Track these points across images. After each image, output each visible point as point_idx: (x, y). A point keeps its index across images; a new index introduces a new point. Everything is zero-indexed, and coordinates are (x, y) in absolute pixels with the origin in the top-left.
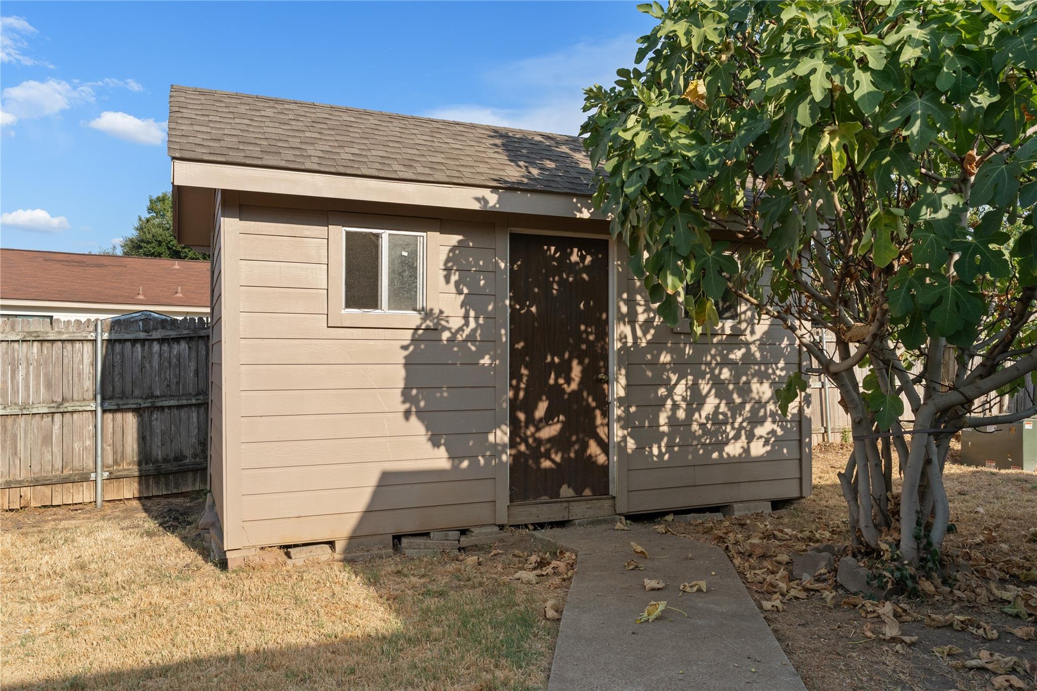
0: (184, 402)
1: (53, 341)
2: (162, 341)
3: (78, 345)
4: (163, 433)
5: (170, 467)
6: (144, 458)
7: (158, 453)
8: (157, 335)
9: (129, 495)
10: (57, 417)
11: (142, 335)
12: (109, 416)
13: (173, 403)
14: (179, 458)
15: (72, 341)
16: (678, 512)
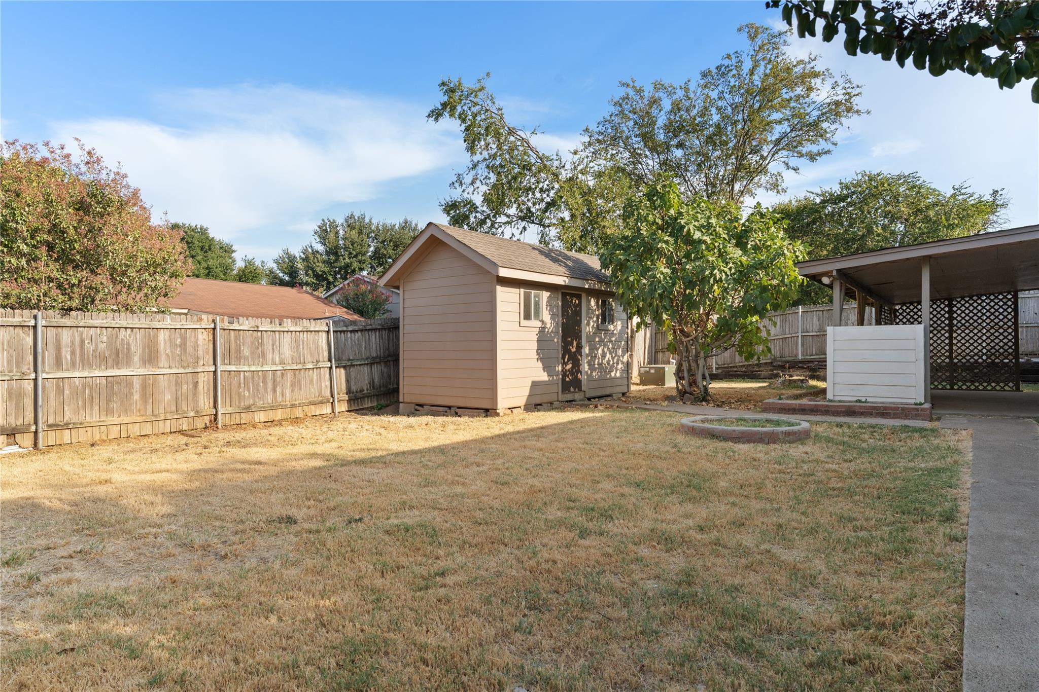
0: (363, 362)
1: (311, 331)
2: (351, 332)
3: (320, 333)
4: (355, 378)
5: (359, 395)
6: (349, 392)
7: (354, 388)
8: (350, 328)
9: (344, 410)
10: (315, 370)
11: (345, 329)
12: (338, 369)
13: (359, 363)
14: (362, 391)
15: (318, 331)
16: (600, 397)
